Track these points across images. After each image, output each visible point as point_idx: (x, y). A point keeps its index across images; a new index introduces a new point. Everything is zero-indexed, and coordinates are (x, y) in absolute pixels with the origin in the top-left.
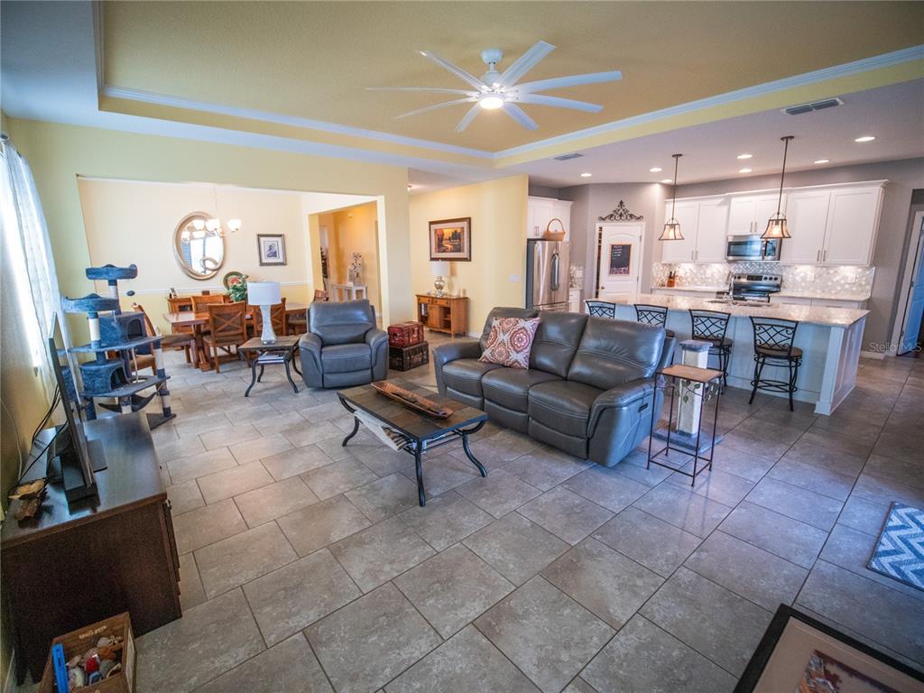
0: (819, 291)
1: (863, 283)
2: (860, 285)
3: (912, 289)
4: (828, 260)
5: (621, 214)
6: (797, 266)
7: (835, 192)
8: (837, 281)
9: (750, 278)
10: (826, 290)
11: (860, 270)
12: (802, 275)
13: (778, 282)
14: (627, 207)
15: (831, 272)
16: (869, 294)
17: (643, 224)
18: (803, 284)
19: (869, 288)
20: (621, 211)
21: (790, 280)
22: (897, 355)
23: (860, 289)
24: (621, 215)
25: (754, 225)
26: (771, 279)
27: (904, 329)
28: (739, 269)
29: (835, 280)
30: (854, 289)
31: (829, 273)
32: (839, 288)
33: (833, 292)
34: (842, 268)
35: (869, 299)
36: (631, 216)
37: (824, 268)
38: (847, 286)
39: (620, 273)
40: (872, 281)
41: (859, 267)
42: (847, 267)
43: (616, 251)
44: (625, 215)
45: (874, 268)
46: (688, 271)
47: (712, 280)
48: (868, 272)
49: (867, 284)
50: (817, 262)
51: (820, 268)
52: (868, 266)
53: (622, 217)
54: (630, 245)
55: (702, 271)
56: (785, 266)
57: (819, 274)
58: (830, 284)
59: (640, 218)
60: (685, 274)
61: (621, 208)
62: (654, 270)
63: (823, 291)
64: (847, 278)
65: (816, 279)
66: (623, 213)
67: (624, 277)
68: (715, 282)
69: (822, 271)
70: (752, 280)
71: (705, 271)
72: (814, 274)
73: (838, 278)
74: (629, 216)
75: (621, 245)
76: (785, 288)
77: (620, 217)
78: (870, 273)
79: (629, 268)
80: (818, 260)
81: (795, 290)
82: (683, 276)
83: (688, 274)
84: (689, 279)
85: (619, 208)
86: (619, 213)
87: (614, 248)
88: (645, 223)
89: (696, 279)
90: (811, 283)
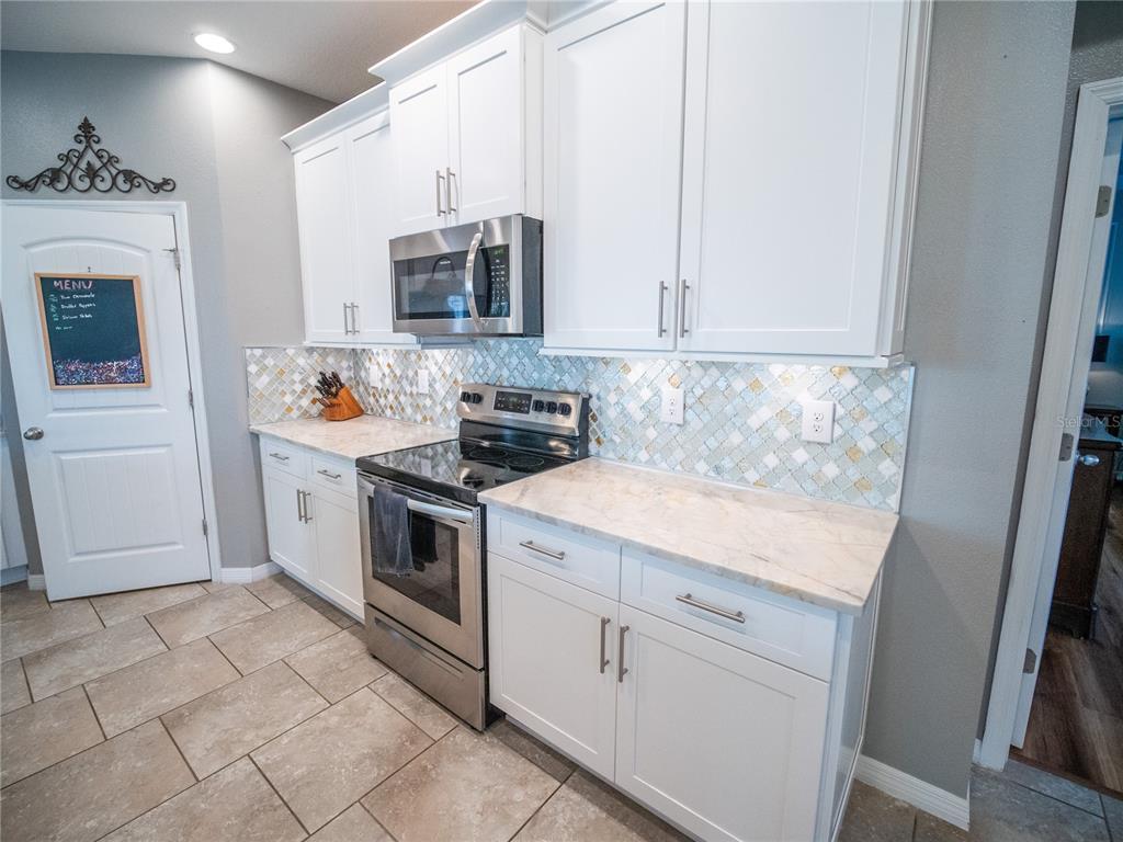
0: (702, 467)
1: (866, 444)
2: (852, 453)
4: (701, 331)
5: (92, 168)
8: (762, 428)
9: (502, 401)
10: (727, 463)
11: (849, 381)
13: (575, 421)
14: (110, 142)
15: (739, 386)
16: (893, 501)
17: (174, 204)
18: (651, 433)
19: (890, 469)
20: (90, 157)
21: (612, 413)
23: (853, 474)
24: (92, 173)
25: (443, 182)
26: (553, 407)
29: (754, 422)
30: (831, 470)
31: (730, 392)
32: (771, 460)
33: (752, 476)
34: (778, 368)
36: (130, 176)
37: (714, 371)
38: (800, 455)
39: (100, 382)
40: (901, 439)
41: (843, 370)
42: (799, 368)
43: (66, 302)
44: (105, 174)
45: (908, 374)
46: (387, 371)
47: (434, 402)
48: (883, 394)
49: (883, 450)
50: (658, 343)
51: (697, 372)
52: (883, 363)
53: (98, 180)
54: (132, 281)
55: (411, 373)
56: (594, 360)
57: (698, 391)
58: (736, 438)
59: (163, 187)
60: (382, 380)
61: (88, 146)
62: (253, 368)
63: (718, 470)
64: (800, 415)
65: (690, 414)
66: (97, 164)
67: (125, 395)
68: (439, 409)
69: (706, 382)
70: (506, 408)
71: (416, 373)
72: (680, 392)
73: (764, 414)
74: (121, 179)
75: (87, 281)
76: (593, 447)
77: (87, 180)
78: (892, 398)
79: (140, 362)
80: (662, 331)
81: (631, 453)
82: (380, 386)
83: (387, 381)
84: (391, 397)
85: (81, 147)
86: (83, 165)
87: (57, 292)
88: (184, 205)
89: (402, 398)
90: (677, 429)
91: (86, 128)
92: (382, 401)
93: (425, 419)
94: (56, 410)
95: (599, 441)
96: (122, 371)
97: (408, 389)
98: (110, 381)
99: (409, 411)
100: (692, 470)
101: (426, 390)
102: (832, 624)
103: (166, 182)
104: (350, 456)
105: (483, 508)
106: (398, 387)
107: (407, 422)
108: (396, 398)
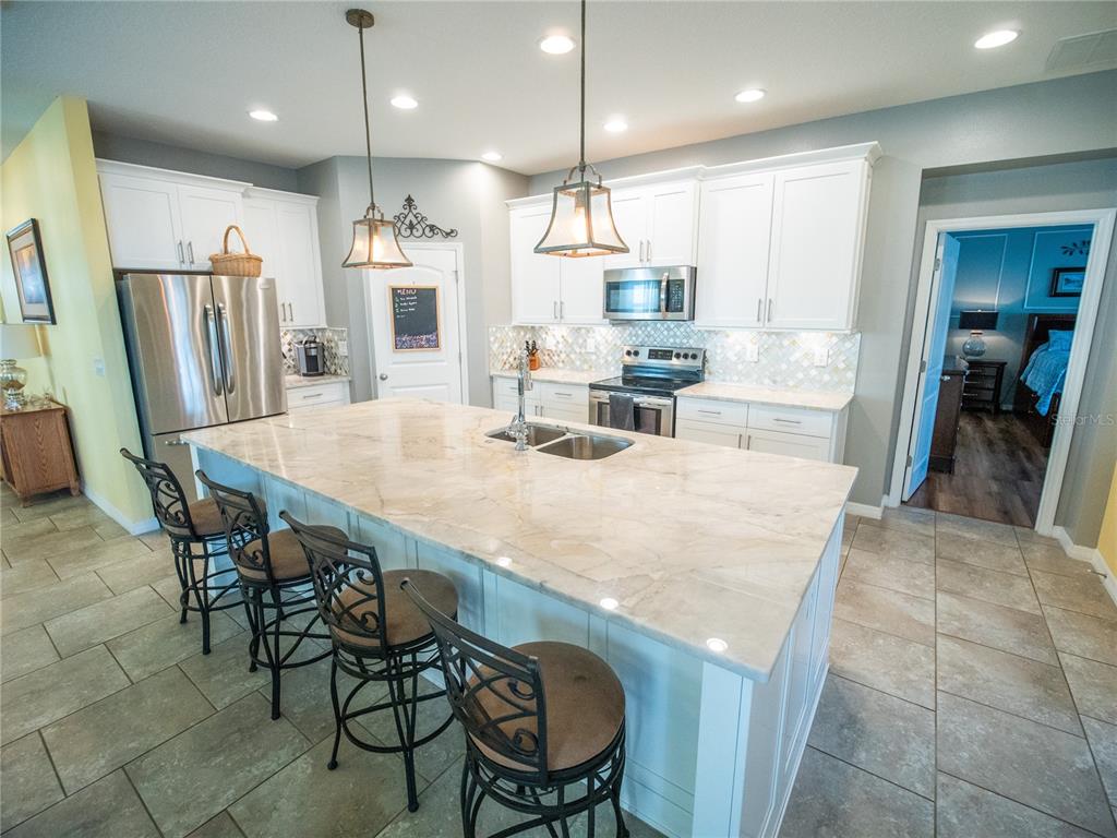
0: (767, 381)
1: (841, 366)
2: (836, 369)
3: (923, 375)
4: (776, 320)
5: (412, 224)
6: (728, 331)
7: (782, 174)
8: (796, 361)
9: (654, 354)
10: (778, 379)
11: (835, 339)
12: (738, 348)
13: (698, 363)
14: (422, 207)
15: (786, 343)
16: (852, 388)
17: (456, 245)
18: (740, 367)
19: (851, 375)
20: (411, 217)
21: (718, 358)
22: (902, 502)
23: (836, 379)
24: (411, 227)
25: (645, 246)
26: (686, 356)
27: (912, 454)
28: (637, 335)
29: (792, 359)
30: (826, 378)
31: (781, 346)
32: (800, 375)
33: (791, 383)
34: (803, 335)
35: (852, 403)
36: (432, 228)
37: (774, 336)
38: (813, 372)
39: (417, 347)
40: (856, 363)
41: (833, 335)
42: (813, 334)
43: (403, 302)
44: (418, 226)
45: (858, 336)
46: (561, 340)
47: (598, 356)
48: (848, 345)
49: (848, 368)
50: (757, 325)
51: (765, 336)
52: (848, 332)
53: (414, 231)
54: (435, 290)
55: (581, 341)
56: (709, 332)
57: (766, 346)
58: (784, 367)
59: (450, 234)
60: (556, 346)
61: (410, 211)
62: (492, 339)
63: (775, 382)
64: (813, 355)
65: (761, 356)
66: (415, 222)
67: (428, 354)
68: (602, 361)
69: (771, 341)
70: (656, 358)
71: (585, 341)
72: (757, 347)
73: (797, 355)
74: (427, 229)
75: (413, 289)
76: (706, 376)
77: (409, 230)
78: (852, 346)
79: (437, 336)
80: (759, 320)
81: (728, 378)
82: (554, 349)
83: (560, 346)
84: (563, 356)
85: (406, 212)
86: (407, 222)
87: (399, 296)
88: (461, 245)
89: (573, 356)
90: (753, 364)
91: (409, 200)
92: (556, 358)
93: (591, 367)
94: (394, 363)
95: (710, 373)
96: (428, 340)
97: (578, 350)
98: (422, 347)
99: (578, 363)
100: (762, 383)
101: (593, 350)
102: (831, 419)
103: (452, 231)
104: (583, 382)
105: (675, 398)
106: (570, 349)
107: (575, 369)
108: (568, 356)
